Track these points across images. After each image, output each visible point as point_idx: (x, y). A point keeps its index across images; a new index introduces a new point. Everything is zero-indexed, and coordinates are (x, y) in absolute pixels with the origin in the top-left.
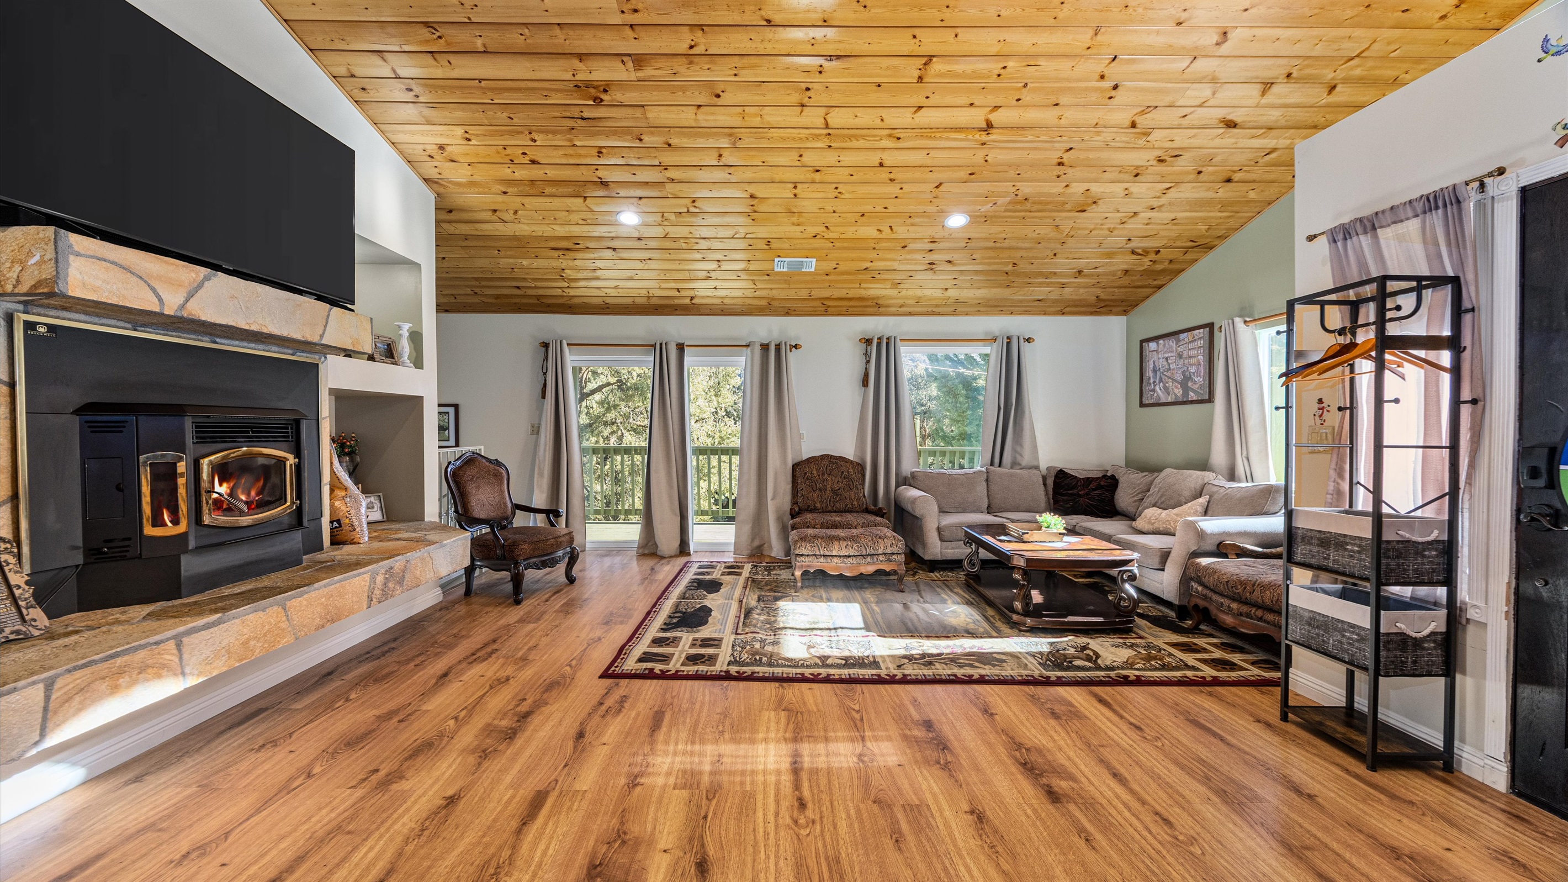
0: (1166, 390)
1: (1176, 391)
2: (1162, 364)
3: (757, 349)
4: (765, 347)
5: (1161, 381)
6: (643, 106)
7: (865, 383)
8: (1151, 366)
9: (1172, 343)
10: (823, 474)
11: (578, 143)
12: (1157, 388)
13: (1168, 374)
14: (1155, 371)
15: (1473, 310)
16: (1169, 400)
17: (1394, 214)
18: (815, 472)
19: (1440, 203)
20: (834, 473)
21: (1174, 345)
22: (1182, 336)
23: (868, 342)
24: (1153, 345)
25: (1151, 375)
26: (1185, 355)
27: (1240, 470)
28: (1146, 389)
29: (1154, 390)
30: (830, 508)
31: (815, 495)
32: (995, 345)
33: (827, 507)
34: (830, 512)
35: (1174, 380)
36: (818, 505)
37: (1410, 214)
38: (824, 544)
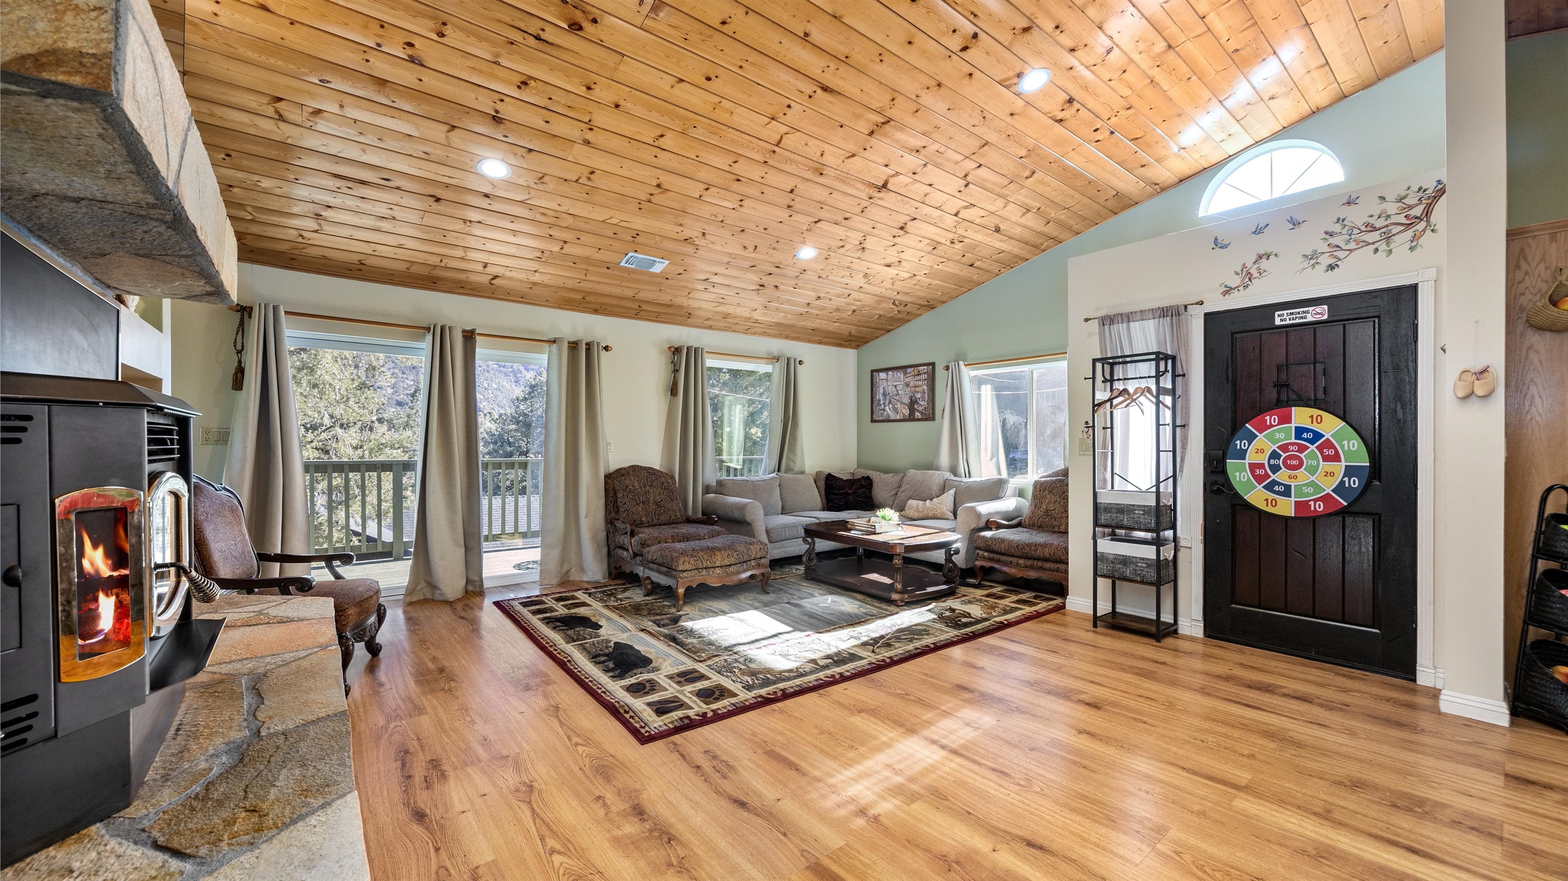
0: (895, 410)
1: (904, 411)
2: (891, 390)
3: (565, 346)
4: (574, 346)
5: (890, 402)
6: (623, 55)
7: (673, 391)
8: (881, 391)
9: (900, 375)
10: (645, 486)
11: (504, 62)
12: (887, 408)
13: (897, 398)
14: (885, 395)
15: (1184, 375)
16: (898, 417)
17: (1142, 315)
18: (636, 484)
19: (1170, 314)
20: (655, 484)
21: (902, 376)
22: (909, 370)
23: (677, 351)
24: (883, 375)
25: (881, 398)
26: (912, 384)
27: (962, 468)
28: (876, 409)
29: (884, 410)
30: (655, 521)
31: (640, 509)
32: (778, 365)
33: (652, 520)
34: (655, 525)
35: (902, 403)
36: (644, 519)
37: (1151, 316)
38: (706, 557)
